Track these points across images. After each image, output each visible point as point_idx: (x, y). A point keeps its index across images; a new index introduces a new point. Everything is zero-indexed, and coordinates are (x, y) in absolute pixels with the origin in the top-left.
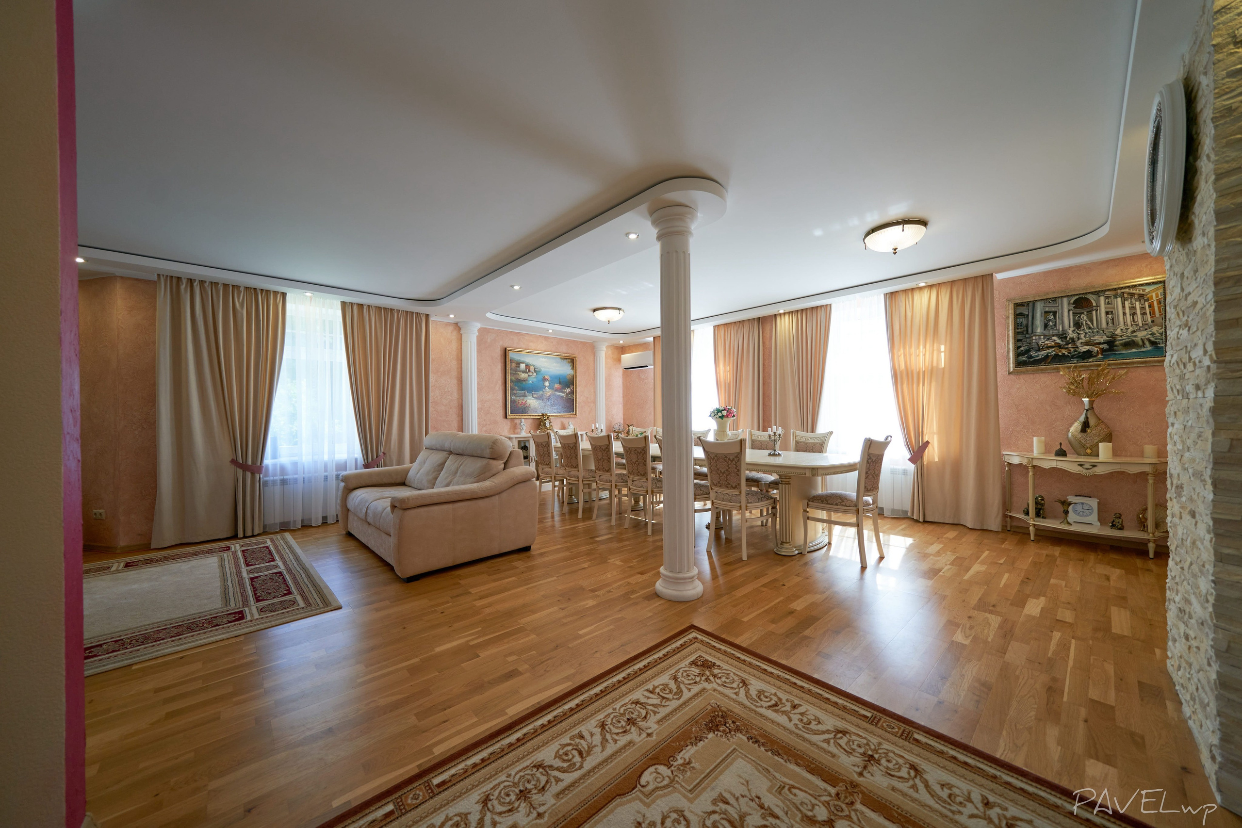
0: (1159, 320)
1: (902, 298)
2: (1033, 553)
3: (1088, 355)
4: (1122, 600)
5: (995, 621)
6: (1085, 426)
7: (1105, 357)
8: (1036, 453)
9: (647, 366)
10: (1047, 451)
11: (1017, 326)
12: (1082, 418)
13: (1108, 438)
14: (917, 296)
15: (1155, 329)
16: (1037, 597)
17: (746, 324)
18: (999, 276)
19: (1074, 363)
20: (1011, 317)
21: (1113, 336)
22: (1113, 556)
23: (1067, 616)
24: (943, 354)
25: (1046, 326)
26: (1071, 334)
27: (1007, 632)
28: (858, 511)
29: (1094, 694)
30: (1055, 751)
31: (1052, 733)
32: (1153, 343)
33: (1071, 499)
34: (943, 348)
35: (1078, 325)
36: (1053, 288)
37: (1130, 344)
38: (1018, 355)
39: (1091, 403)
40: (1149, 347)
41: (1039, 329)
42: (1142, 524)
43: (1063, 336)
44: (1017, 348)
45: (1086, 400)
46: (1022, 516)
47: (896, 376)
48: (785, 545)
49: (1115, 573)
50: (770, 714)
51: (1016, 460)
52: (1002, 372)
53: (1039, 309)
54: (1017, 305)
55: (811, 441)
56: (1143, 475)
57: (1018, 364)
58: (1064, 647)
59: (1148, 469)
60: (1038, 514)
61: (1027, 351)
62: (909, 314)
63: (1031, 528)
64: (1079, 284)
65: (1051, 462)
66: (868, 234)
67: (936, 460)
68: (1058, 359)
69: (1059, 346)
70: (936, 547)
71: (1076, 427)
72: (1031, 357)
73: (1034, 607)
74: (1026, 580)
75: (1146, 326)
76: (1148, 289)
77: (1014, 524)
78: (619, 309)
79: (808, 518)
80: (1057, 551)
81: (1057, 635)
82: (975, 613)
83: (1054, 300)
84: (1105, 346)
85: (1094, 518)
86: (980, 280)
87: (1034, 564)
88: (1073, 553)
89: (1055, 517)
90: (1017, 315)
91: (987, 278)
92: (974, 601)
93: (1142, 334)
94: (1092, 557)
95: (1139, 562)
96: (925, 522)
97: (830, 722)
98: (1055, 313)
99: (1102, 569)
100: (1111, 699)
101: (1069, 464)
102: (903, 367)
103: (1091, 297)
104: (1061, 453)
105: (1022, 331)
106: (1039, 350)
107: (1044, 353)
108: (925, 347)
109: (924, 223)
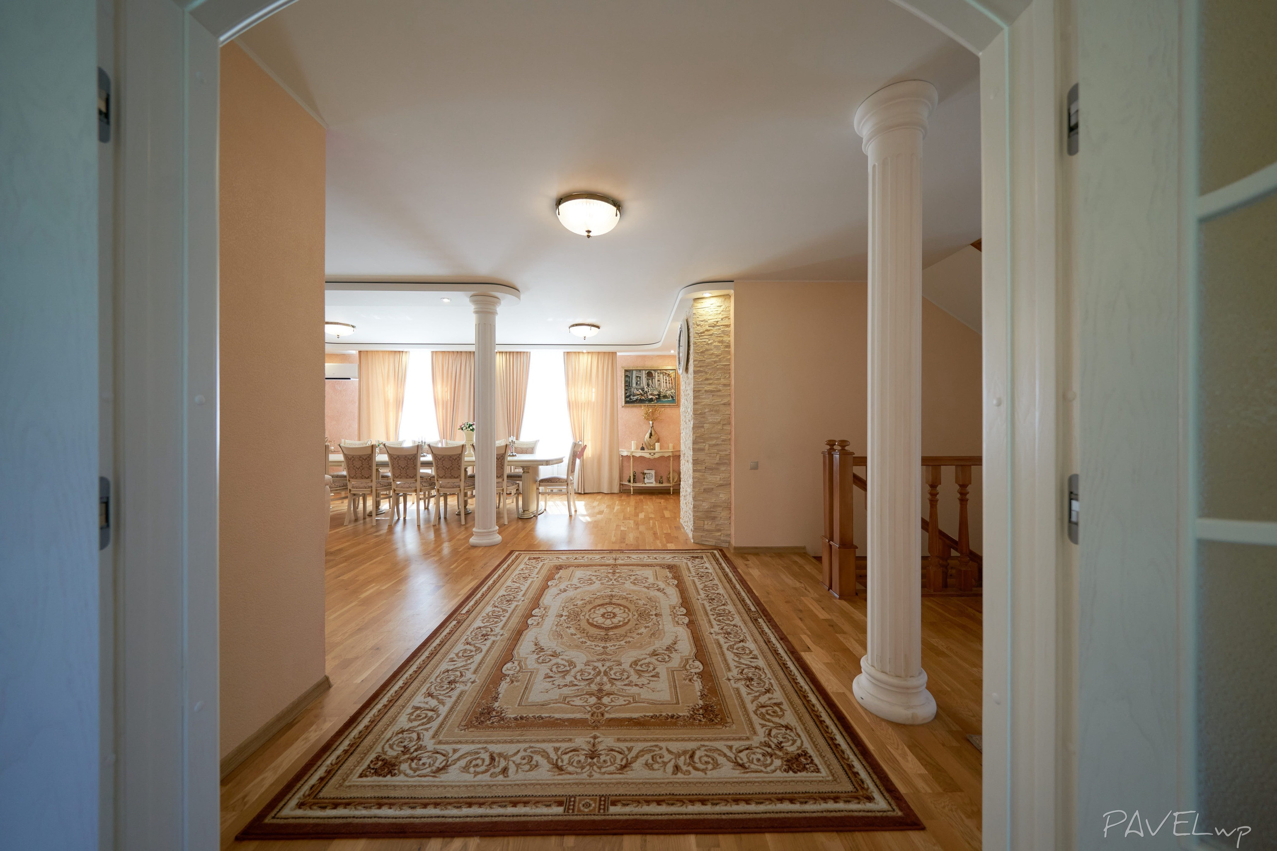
0: (674, 387)
1: (573, 356)
2: (633, 500)
3: (651, 400)
4: (666, 508)
5: (632, 522)
6: (651, 435)
7: (658, 402)
8: (633, 449)
9: (349, 379)
10: (637, 449)
11: (626, 382)
12: (650, 432)
13: (658, 441)
14: (581, 355)
15: (673, 391)
16: (642, 512)
17: (464, 355)
18: (618, 354)
19: (647, 404)
20: (623, 377)
21: (660, 392)
22: (660, 496)
23: (653, 516)
24: (594, 394)
25: (637, 383)
26: (646, 390)
27: (637, 524)
28: (568, 484)
29: (665, 532)
30: (660, 545)
31: (658, 542)
32: (672, 397)
33: (646, 471)
34: (594, 390)
35: (648, 385)
36: (639, 364)
37: (665, 397)
38: (626, 397)
39: (653, 423)
40: (671, 399)
41: (634, 385)
42: (669, 481)
43: (643, 389)
44: (626, 393)
45: (651, 422)
46: (627, 483)
47: (571, 405)
48: (526, 512)
49: (662, 501)
50: (575, 561)
51: (625, 454)
52: (620, 406)
53: (634, 372)
54: (626, 371)
55: (525, 447)
56: (669, 456)
57: (626, 402)
58: (654, 524)
59: (671, 454)
60: (634, 482)
61: (630, 396)
62: (577, 367)
63: (632, 488)
64: (650, 365)
65: (639, 453)
66: (573, 326)
67: (590, 456)
68: (641, 401)
69: (641, 394)
70: (596, 504)
71: (648, 435)
72: (631, 399)
73: (642, 516)
74: (636, 508)
75: (670, 389)
76: (671, 372)
77: (624, 488)
78: (353, 327)
79: (539, 493)
80: (642, 497)
81: (651, 521)
82: (624, 521)
83: (640, 370)
84: (657, 396)
85: (653, 480)
86: (611, 354)
87: (636, 503)
88: (647, 497)
89: (639, 482)
90: (626, 376)
91: (614, 353)
92: (622, 518)
93: (669, 392)
94: (654, 497)
95: (668, 496)
96: (585, 494)
97: (598, 557)
98: (640, 377)
99: (658, 501)
100: (669, 531)
101: (646, 454)
102: (573, 399)
103: (653, 372)
104: (643, 449)
105: (628, 385)
106: (634, 396)
107: (636, 397)
108: (585, 388)
109: (598, 327)
